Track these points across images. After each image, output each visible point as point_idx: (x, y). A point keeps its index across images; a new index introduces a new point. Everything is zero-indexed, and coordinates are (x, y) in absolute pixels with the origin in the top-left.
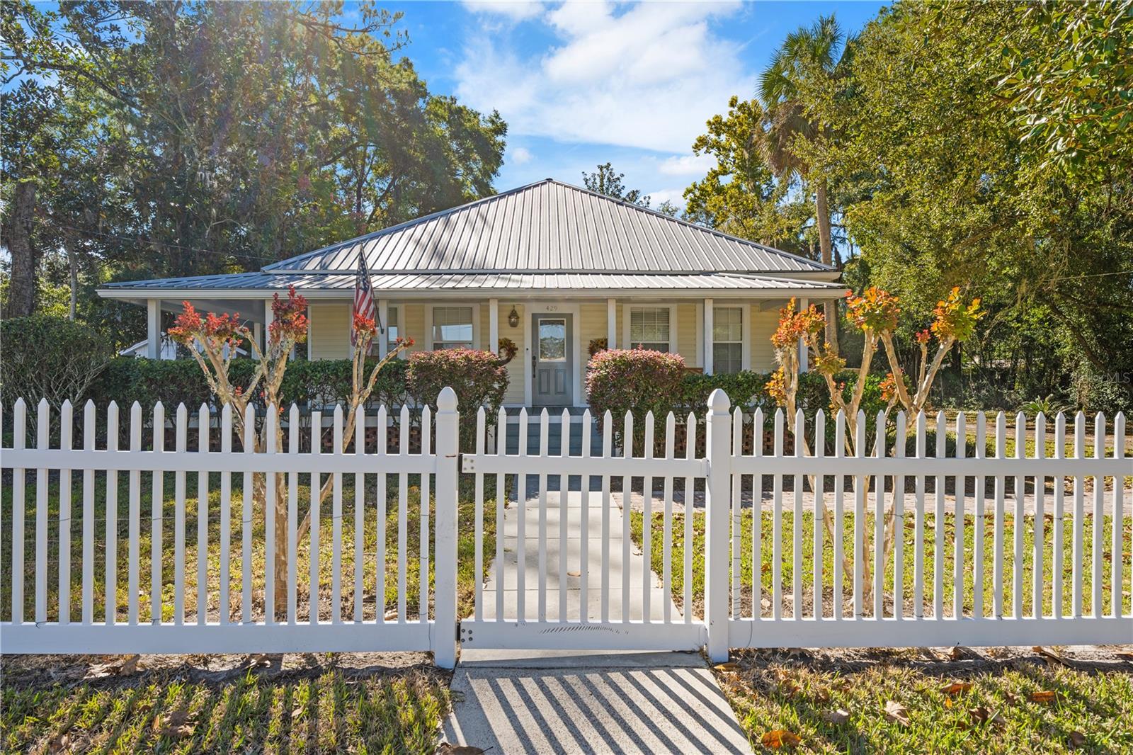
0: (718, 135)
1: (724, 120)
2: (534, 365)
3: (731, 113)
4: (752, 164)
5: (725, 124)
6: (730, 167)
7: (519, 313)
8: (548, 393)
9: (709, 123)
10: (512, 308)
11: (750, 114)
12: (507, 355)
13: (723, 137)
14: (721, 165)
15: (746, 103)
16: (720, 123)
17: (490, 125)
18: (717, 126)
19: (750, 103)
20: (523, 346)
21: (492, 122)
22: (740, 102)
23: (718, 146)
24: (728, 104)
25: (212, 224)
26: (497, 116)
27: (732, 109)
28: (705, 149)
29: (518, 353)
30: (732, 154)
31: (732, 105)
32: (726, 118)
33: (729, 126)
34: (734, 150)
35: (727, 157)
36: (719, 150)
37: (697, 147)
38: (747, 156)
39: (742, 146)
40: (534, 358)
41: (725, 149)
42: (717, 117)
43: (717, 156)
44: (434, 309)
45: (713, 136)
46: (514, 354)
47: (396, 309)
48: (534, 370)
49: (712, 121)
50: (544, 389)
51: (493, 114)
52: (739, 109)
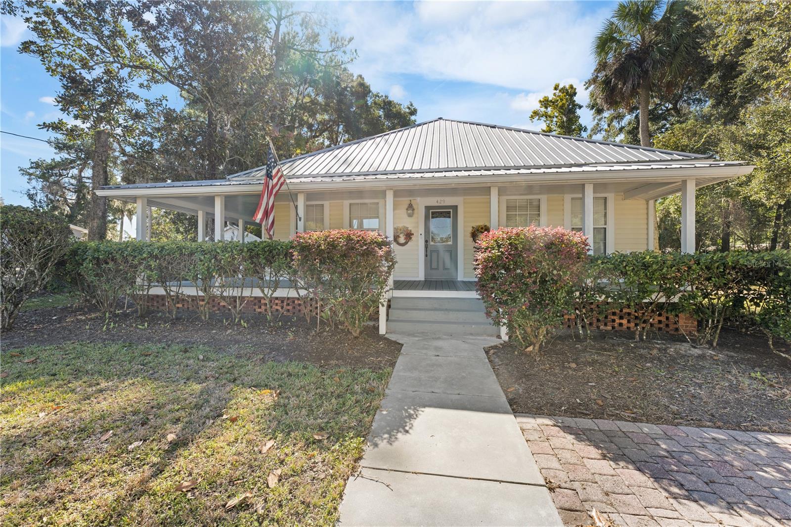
0: (546, 108)
1: (550, 99)
2: (426, 247)
3: (555, 94)
4: (568, 124)
5: (551, 101)
6: (553, 127)
7: (415, 207)
8: (437, 269)
9: (540, 101)
10: (409, 202)
11: (567, 93)
12: (405, 239)
13: (549, 109)
14: (548, 126)
15: (564, 87)
16: (548, 101)
17: (407, 110)
18: (545, 103)
19: (567, 87)
20: (418, 231)
21: (409, 108)
22: (561, 86)
23: (546, 115)
24: (553, 88)
25: (227, 160)
26: (412, 105)
27: (555, 91)
28: (537, 117)
29: (413, 238)
30: (555, 119)
31: (556, 89)
32: (551, 97)
33: (553, 102)
34: (556, 117)
35: (552, 121)
36: (546, 117)
37: (532, 117)
38: (565, 119)
39: (562, 113)
40: (426, 241)
41: (550, 117)
42: (545, 97)
43: (545, 121)
44: (350, 204)
45: (543, 109)
46: (411, 238)
47: (323, 205)
48: (426, 251)
49: (542, 100)
50: (434, 265)
51: (409, 104)
52: (560, 91)
